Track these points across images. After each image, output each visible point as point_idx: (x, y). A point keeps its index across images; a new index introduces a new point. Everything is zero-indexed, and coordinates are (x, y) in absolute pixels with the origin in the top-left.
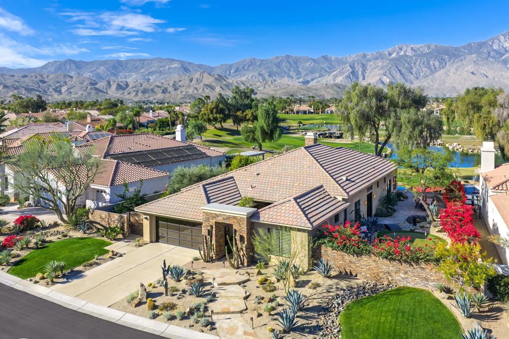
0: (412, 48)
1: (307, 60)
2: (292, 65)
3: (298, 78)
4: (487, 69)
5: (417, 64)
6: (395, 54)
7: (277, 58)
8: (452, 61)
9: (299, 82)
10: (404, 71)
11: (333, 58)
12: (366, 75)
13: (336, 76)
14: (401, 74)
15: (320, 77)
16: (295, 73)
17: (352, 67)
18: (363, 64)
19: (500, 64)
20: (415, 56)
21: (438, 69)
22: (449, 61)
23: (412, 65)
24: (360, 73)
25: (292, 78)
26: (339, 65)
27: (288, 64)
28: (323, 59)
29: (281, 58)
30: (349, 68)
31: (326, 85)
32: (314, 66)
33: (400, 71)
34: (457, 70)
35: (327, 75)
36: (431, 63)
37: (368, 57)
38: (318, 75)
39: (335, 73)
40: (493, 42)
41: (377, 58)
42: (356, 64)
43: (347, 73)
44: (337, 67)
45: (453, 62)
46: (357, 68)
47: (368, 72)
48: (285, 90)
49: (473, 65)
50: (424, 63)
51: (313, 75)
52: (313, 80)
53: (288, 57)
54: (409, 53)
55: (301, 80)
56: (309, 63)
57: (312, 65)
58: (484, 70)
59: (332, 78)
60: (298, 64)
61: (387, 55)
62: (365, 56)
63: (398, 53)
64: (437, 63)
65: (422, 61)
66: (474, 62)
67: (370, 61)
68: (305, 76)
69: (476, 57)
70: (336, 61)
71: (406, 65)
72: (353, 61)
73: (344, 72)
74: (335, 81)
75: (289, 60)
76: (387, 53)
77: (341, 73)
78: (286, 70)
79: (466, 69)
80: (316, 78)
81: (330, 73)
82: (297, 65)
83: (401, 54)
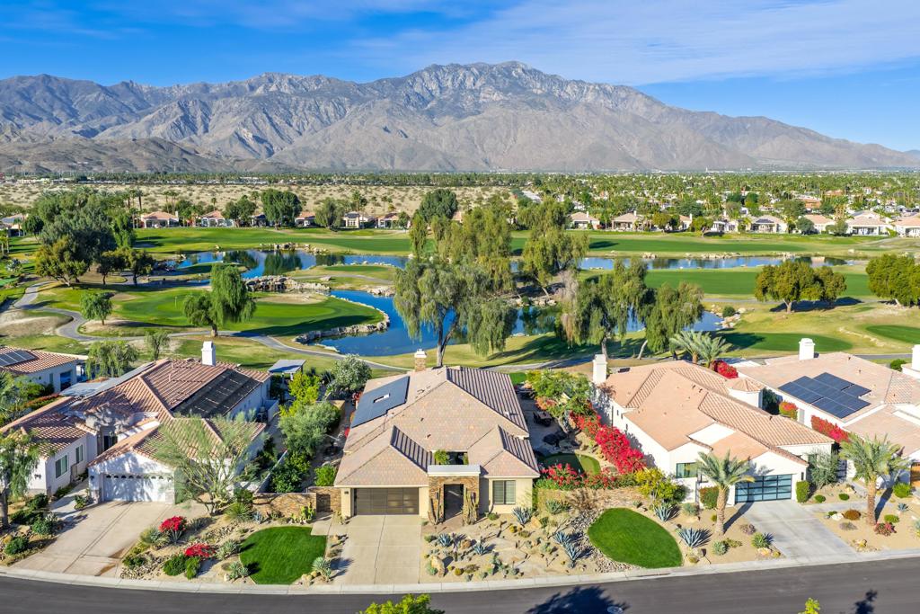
0: (290, 80)
1: (90, 87)
2: (56, 97)
3: (72, 124)
4: (406, 124)
5: (300, 108)
6: (261, 88)
7: (21, 79)
8: (354, 107)
9: (74, 132)
10: (277, 120)
11: (145, 89)
12: (210, 124)
13: (152, 124)
14: (273, 125)
15: (118, 123)
16: (63, 113)
17: (183, 108)
18: (204, 104)
19: (424, 116)
20: (295, 94)
21: (332, 120)
22: (350, 107)
23: (292, 111)
24: (199, 120)
25: (59, 122)
26: (157, 103)
27: (47, 94)
28: (124, 88)
29: (31, 81)
30: (176, 109)
31: (134, 140)
32: (105, 102)
33: (270, 119)
34: (362, 123)
35: (134, 121)
36: (322, 108)
37: (213, 91)
38: (114, 119)
39: (150, 116)
40: (414, 80)
41: (228, 95)
42: (191, 102)
43: (174, 120)
44: (153, 105)
45: (357, 109)
46: (192, 111)
47: (213, 118)
48: (46, 149)
49: (385, 117)
50: (310, 109)
51: (105, 118)
52: (103, 128)
53: (47, 78)
54: (286, 89)
55: (78, 128)
56: (95, 95)
57: (101, 98)
58: (402, 124)
59: (144, 127)
60: (71, 95)
61: (248, 89)
62: (206, 88)
63: (266, 88)
64: (330, 109)
65: (308, 105)
66: (388, 111)
67: (217, 98)
68: (87, 119)
69: (392, 102)
70: (151, 93)
71: (281, 110)
72: (184, 97)
73: (168, 117)
74: (149, 133)
75: (49, 85)
76: (247, 86)
77: (162, 118)
78: (45, 106)
79: (375, 122)
80: (110, 126)
81: (139, 117)
82: (67, 95)
83: (271, 90)
